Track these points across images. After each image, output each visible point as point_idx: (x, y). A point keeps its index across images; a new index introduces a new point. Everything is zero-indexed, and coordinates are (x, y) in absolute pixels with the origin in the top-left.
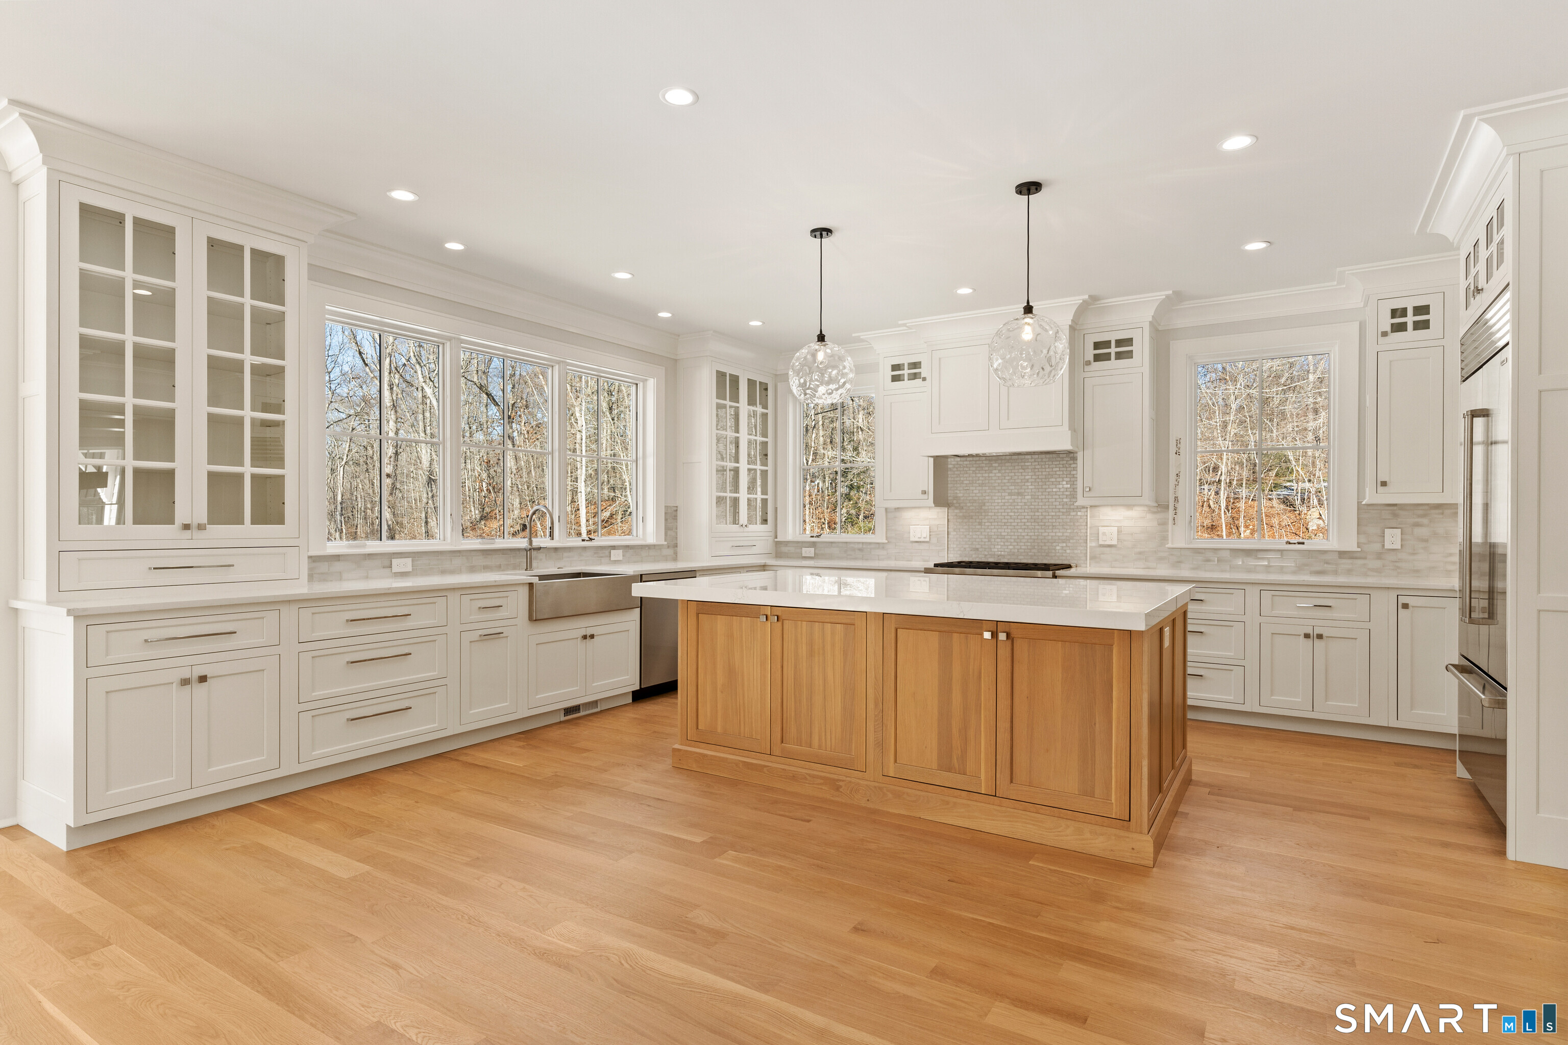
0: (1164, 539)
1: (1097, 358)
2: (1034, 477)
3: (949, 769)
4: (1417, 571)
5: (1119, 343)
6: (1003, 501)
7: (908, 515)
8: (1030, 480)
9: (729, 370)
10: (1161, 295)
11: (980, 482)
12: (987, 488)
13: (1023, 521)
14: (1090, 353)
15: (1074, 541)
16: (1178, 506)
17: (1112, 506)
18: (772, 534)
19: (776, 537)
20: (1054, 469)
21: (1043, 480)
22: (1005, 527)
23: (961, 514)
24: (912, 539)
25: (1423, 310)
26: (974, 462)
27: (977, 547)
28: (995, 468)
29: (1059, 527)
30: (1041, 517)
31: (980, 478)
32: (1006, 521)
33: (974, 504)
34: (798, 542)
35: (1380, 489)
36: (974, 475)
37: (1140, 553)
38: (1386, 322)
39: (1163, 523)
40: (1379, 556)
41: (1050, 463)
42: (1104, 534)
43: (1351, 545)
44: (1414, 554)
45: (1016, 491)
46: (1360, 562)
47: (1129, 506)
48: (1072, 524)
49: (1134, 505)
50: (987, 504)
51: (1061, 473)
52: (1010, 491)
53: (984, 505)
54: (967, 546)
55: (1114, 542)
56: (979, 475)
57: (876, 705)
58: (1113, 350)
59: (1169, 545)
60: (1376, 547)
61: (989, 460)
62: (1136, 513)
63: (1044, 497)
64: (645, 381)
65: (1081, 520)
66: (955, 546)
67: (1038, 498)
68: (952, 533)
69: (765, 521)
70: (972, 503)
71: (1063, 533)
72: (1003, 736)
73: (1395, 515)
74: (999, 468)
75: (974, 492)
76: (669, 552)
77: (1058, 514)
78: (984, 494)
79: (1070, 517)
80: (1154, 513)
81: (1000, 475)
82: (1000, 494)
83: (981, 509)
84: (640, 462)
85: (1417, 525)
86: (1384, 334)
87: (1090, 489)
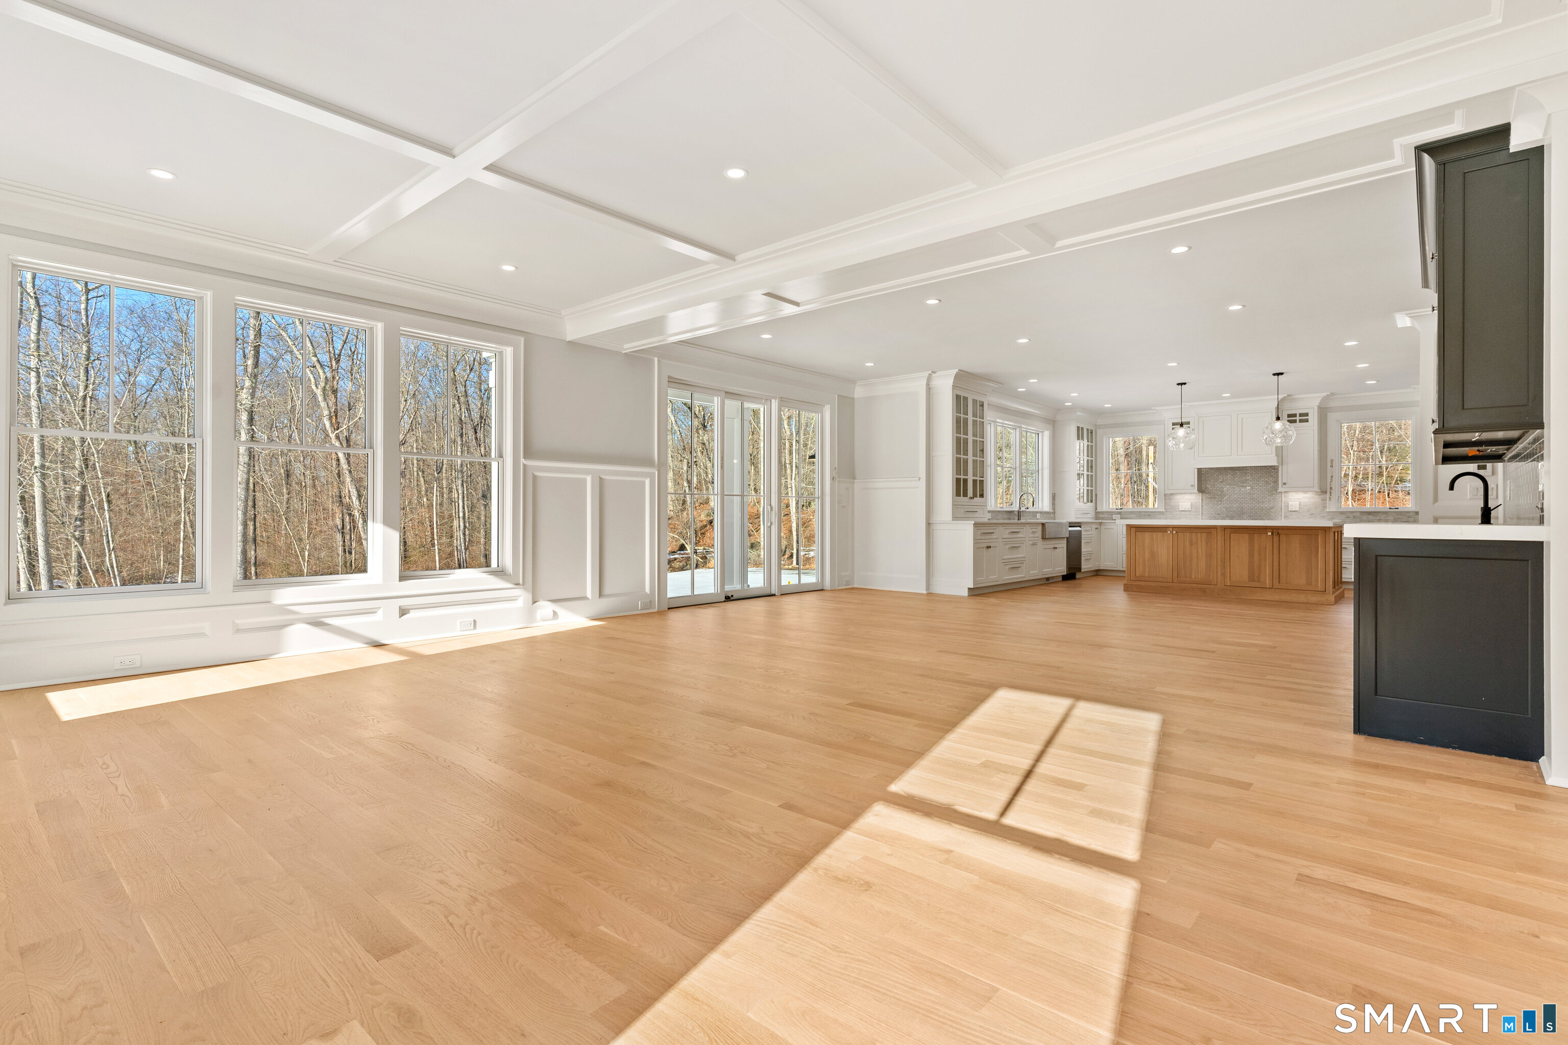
0: (1325, 507)
1: (1290, 421)
2: (1252, 478)
3: (1254, 581)
5: (1301, 415)
6: (1234, 490)
7: (1178, 497)
8: (1249, 480)
9: (1081, 426)
10: (1325, 394)
11: (1221, 480)
12: (1227, 485)
13: (1245, 499)
14: (1286, 419)
15: (1275, 509)
16: (1332, 491)
17: (1295, 492)
18: (1094, 508)
19: (1096, 509)
20: (1263, 474)
21: (1257, 479)
22: (1235, 503)
23: (1210, 497)
24: (1180, 509)
26: (1217, 471)
27: (1220, 513)
28: (1230, 474)
29: (1266, 502)
30: (1256, 498)
32: (1236, 500)
33: (1218, 492)
34: (1110, 512)
36: (1217, 477)
37: (1312, 514)
39: (1324, 500)
41: (1261, 471)
42: (1292, 505)
45: (1242, 485)
47: (1305, 492)
48: (1273, 501)
49: (1308, 491)
50: (1225, 492)
51: (1268, 476)
52: (1238, 485)
53: (1223, 492)
54: (1213, 513)
55: (1297, 509)
56: (1220, 477)
57: (1221, 561)
58: (1298, 418)
59: (1328, 510)
62: (1309, 495)
63: (1257, 488)
64: (1043, 432)
65: (1278, 499)
66: (1206, 513)
67: (1254, 488)
68: (1204, 506)
69: (1092, 501)
70: (1216, 491)
71: (1268, 505)
72: (1276, 568)
75: (1218, 485)
76: (1052, 515)
77: (1265, 496)
78: (1223, 487)
79: (1272, 497)
80: (1319, 495)
81: (1232, 477)
82: (1232, 487)
83: (1221, 494)
84: (1040, 472)
87: (1285, 484)
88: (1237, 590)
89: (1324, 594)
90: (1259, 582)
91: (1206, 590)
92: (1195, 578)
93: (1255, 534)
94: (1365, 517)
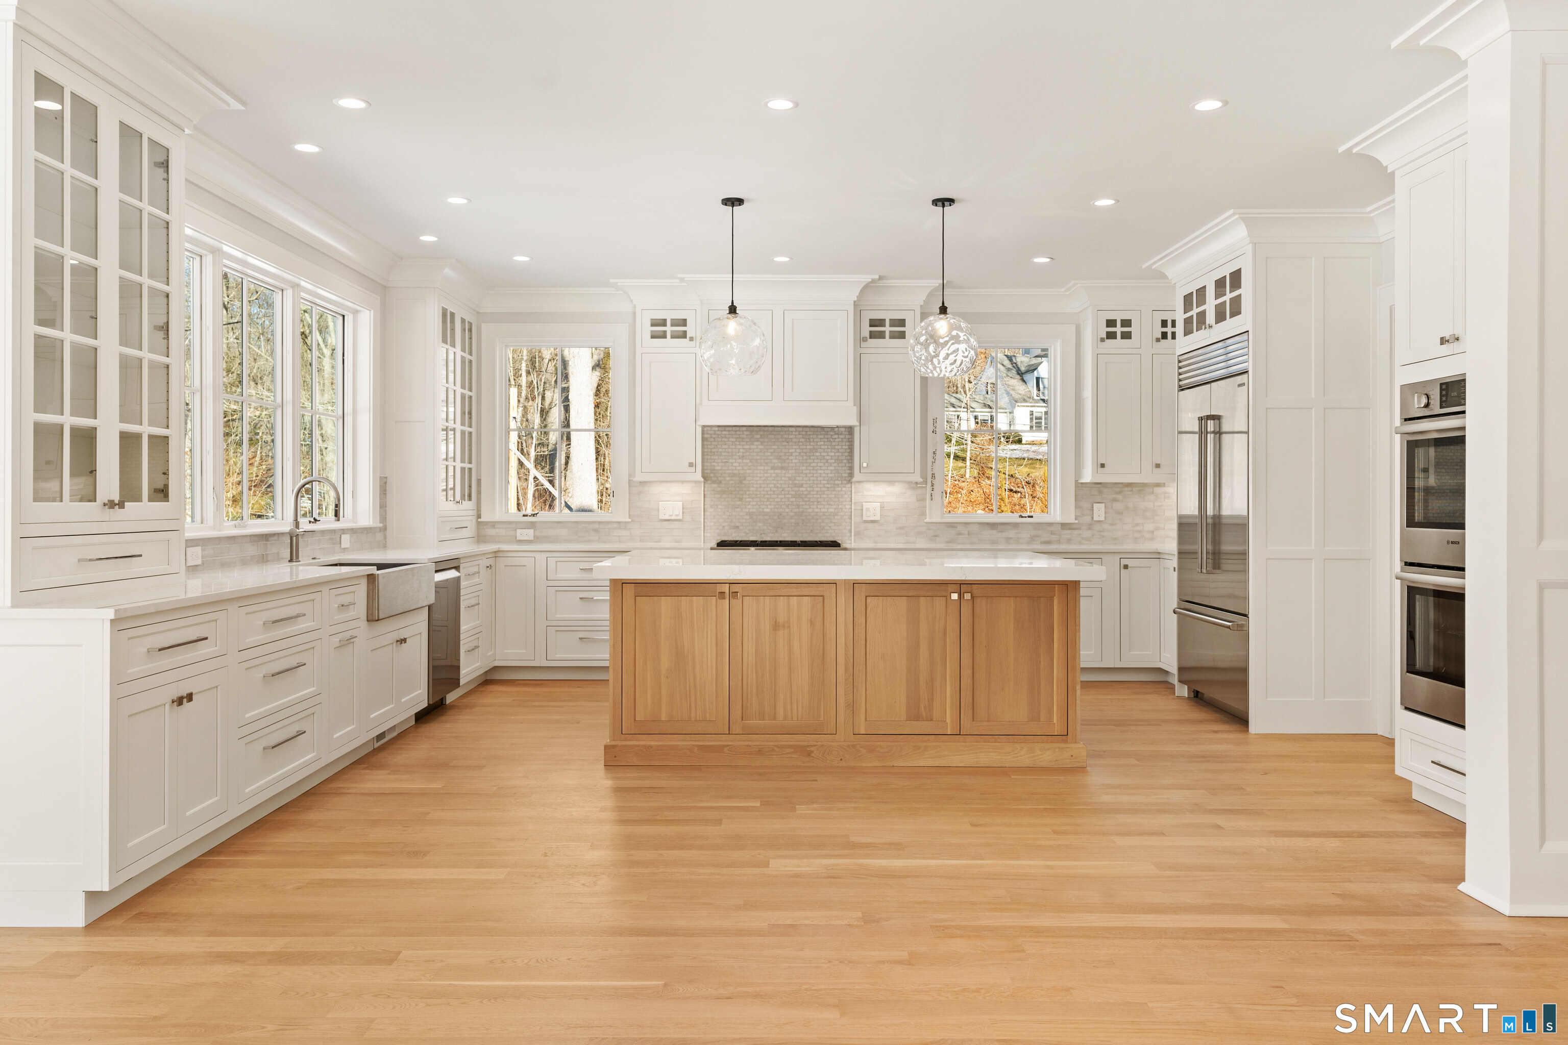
0: (923, 514)
1: (873, 335)
2: (798, 451)
3: (917, 719)
4: (1115, 539)
5: (894, 322)
6: (766, 475)
7: (655, 489)
8: (794, 454)
9: (450, 309)
10: (935, 283)
11: (741, 454)
12: (748, 461)
13: (787, 496)
14: (866, 330)
15: (839, 517)
16: (935, 482)
17: (874, 481)
18: (475, 513)
19: (479, 516)
20: (819, 443)
21: (808, 454)
22: (768, 503)
23: (719, 489)
24: (661, 517)
25: (1126, 323)
26: (734, 433)
27: (738, 524)
28: (757, 440)
29: (823, 503)
30: (806, 493)
31: (741, 450)
32: (769, 496)
33: (734, 478)
34: (510, 523)
35: (1100, 470)
36: (734, 447)
37: (901, 528)
38: (1104, 330)
39: (922, 499)
40: (1090, 527)
41: (815, 436)
42: (868, 509)
43: (1071, 519)
44: (1112, 525)
45: (780, 465)
46: (1076, 532)
47: (891, 482)
48: (837, 499)
49: (895, 482)
50: (748, 478)
51: (826, 447)
52: (772, 465)
53: (745, 479)
54: (726, 524)
55: (877, 518)
56: (739, 447)
58: (887, 329)
59: (927, 520)
60: (1087, 519)
61: (751, 431)
62: (897, 489)
63: (808, 471)
64: (355, 312)
65: (846, 496)
66: (712, 524)
67: (802, 473)
68: (710, 511)
69: (470, 499)
70: (732, 477)
71: (828, 509)
73: (1101, 492)
74: (762, 440)
75: (734, 464)
76: (379, 537)
77: (823, 489)
78: (745, 468)
79: (834, 493)
80: (914, 488)
81: (762, 447)
82: (762, 468)
83: (741, 483)
84: (349, 419)
85: (1115, 500)
86: (1102, 340)
87: (864, 465)
88: (881, 744)
89: (1066, 742)
90: (931, 720)
91: (812, 749)
92: (785, 718)
93: (922, 599)
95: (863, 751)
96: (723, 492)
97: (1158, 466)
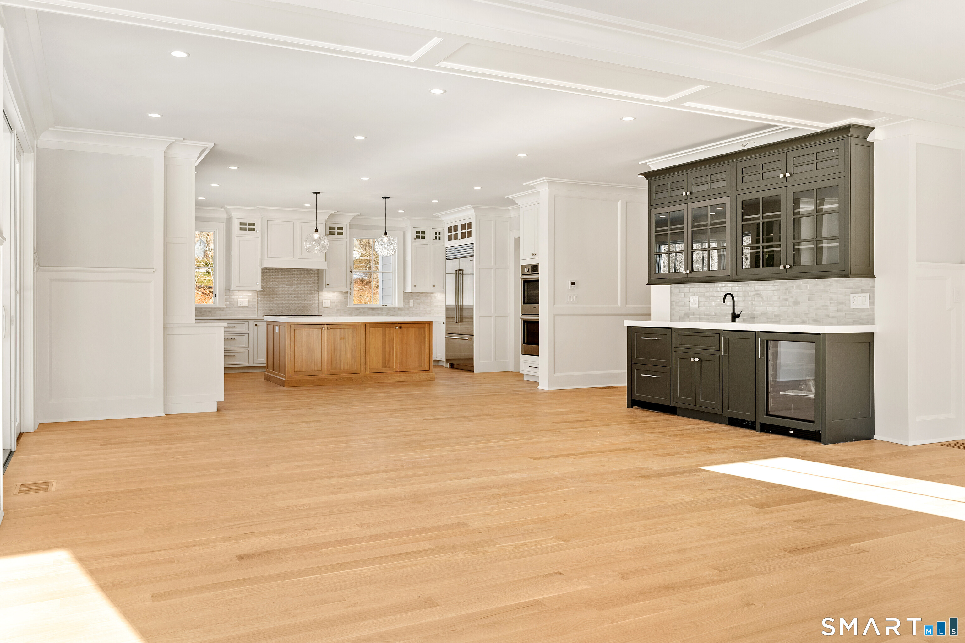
0: (347, 304)
1: (331, 233)
2: (297, 278)
3: (385, 367)
4: (417, 314)
5: (339, 229)
6: (284, 288)
7: (237, 294)
8: (295, 280)
10: (356, 214)
11: (273, 279)
12: (276, 282)
13: (292, 297)
14: (329, 231)
15: (314, 306)
16: (351, 292)
17: (327, 291)
20: (305, 275)
21: (301, 280)
22: (285, 300)
23: (264, 294)
24: (239, 306)
25: (423, 233)
26: (270, 270)
27: (272, 309)
29: (308, 300)
30: (300, 296)
31: (273, 278)
32: (285, 297)
33: (270, 289)
35: (414, 287)
36: (270, 276)
37: (338, 310)
38: (415, 235)
39: (346, 298)
40: (408, 309)
41: (304, 273)
42: (325, 302)
43: (401, 306)
44: (416, 308)
45: (289, 284)
46: (403, 311)
47: (334, 292)
48: (313, 298)
49: (335, 291)
50: (276, 290)
51: (308, 277)
52: (286, 284)
53: (275, 290)
54: (267, 309)
55: (329, 306)
56: (272, 276)
58: (336, 231)
59: (348, 307)
60: (407, 306)
61: (277, 270)
62: (336, 294)
63: (301, 287)
65: (316, 297)
66: (261, 308)
67: (299, 287)
68: (260, 303)
70: (269, 289)
71: (309, 302)
72: (400, 355)
73: (412, 296)
74: (282, 274)
75: (270, 284)
77: (307, 294)
78: (275, 285)
79: (312, 296)
80: (343, 294)
81: (282, 276)
82: (282, 285)
83: (274, 291)
85: (417, 299)
86: (415, 239)
87: (328, 284)
88: (375, 376)
89: (429, 372)
90: (389, 367)
91: (353, 378)
92: (344, 369)
93: (386, 329)
94: (371, 312)
95: (369, 378)
96: (266, 295)
97: (434, 286)
